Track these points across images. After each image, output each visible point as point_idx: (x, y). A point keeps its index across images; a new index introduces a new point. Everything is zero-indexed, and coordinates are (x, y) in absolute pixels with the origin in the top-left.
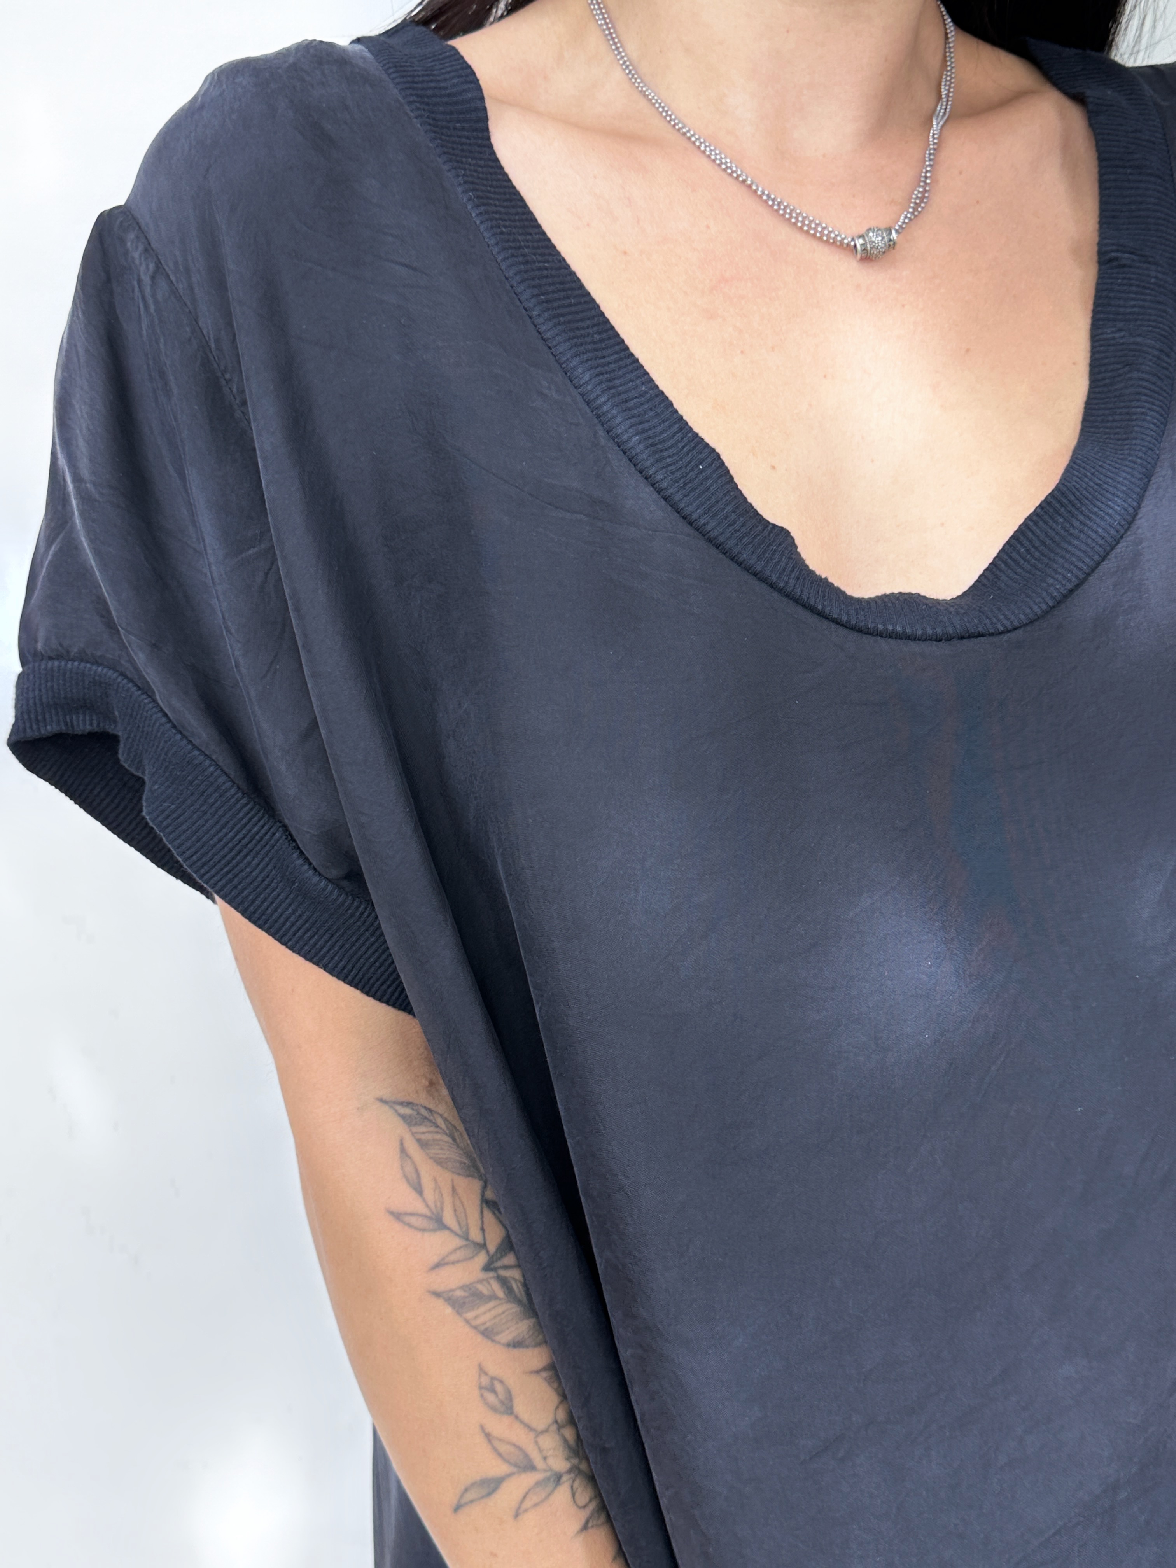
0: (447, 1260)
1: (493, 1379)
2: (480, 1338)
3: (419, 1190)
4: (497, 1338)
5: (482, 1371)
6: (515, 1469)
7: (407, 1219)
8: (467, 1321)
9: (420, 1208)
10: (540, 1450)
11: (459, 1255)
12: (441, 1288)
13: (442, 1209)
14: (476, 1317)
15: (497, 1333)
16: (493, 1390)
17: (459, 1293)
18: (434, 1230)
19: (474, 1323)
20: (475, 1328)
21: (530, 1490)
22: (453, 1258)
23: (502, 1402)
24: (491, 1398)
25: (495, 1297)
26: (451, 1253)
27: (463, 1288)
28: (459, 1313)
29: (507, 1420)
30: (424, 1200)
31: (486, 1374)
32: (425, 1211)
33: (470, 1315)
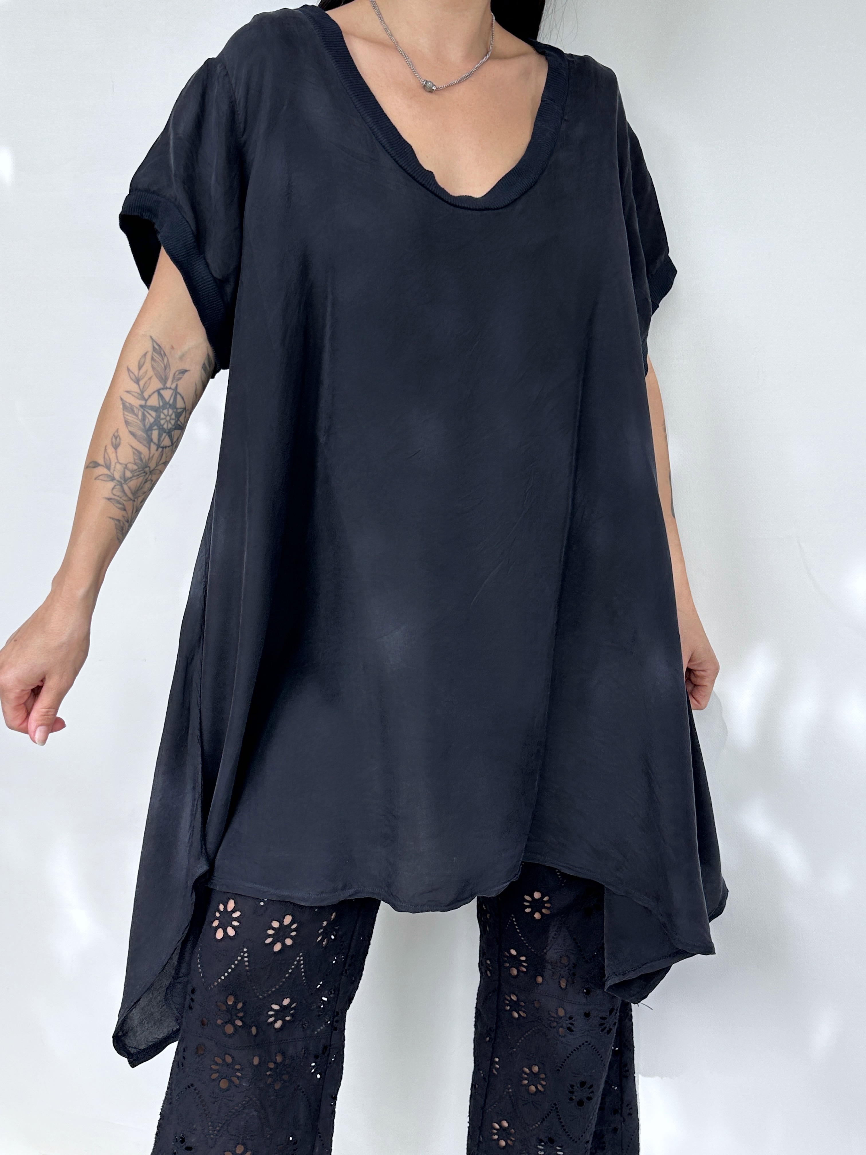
0: (131, 393)
1: (118, 436)
2: (123, 421)
3: (140, 368)
4: (128, 427)
5: (117, 431)
6: (105, 466)
7: (130, 373)
8: (124, 414)
9: (136, 373)
10: (115, 467)
11: (136, 395)
12: (124, 399)
13: (142, 379)
14: (127, 415)
15: (129, 426)
16: (116, 438)
17: (127, 404)
18: (135, 382)
19: (125, 416)
20: (125, 418)
21: (104, 474)
22: (134, 394)
23: (116, 445)
24: (114, 440)
25: (137, 415)
26: (134, 392)
27: (130, 404)
28: (123, 410)
29: (113, 450)
30: (139, 372)
31: (118, 433)
32: (137, 375)
33: (126, 413)
